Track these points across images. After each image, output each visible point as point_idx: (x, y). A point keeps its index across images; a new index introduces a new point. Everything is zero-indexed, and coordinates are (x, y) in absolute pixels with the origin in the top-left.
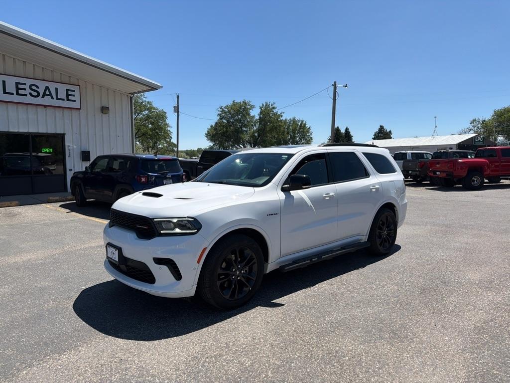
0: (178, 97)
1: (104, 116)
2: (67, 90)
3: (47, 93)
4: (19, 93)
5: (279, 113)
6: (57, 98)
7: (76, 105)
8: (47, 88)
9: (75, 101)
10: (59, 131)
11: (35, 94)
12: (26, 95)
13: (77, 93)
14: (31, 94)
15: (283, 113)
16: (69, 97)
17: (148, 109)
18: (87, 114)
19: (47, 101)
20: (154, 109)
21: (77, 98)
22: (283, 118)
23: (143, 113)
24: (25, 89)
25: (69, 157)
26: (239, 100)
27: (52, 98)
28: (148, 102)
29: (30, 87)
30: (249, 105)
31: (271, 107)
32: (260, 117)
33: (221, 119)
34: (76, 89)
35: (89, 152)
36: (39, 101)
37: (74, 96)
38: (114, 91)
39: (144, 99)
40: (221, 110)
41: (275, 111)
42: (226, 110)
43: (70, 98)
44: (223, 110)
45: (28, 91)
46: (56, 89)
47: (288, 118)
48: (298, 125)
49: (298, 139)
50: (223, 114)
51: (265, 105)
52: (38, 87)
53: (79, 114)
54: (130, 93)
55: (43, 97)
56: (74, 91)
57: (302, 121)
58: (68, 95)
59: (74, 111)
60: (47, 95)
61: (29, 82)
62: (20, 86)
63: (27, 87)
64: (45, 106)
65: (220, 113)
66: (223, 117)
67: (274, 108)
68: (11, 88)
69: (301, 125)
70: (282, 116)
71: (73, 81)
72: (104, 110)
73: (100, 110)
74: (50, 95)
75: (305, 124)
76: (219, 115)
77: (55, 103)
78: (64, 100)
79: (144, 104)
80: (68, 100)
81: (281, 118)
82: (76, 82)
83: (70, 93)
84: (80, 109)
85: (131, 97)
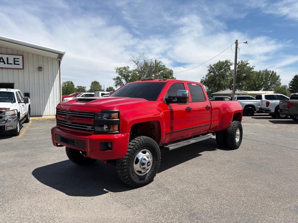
1: (40, 72)
2: (14, 59)
3: (1, 60)
5: (251, 67)
6: (8, 63)
7: (20, 67)
8: (1, 58)
9: (19, 64)
10: (11, 82)
15: (254, 67)
17: (163, 70)
18: (29, 71)
20: (166, 69)
21: (20, 62)
27: (5, 63)
30: (229, 63)
31: (245, 63)
33: (210, 73)
34: (20, 57)
35: (29, 93)
37: (18, 61)
38: (48, 58)
39: (161, 64)
40: (210, 67)
41: (248, 65)
42: (214, 67)
43: (16, 63)
44: (211, 67)
46: (7, 58)
47: (261, 70)
48: (269, 74)
49: (269, 84)
50: (212, 69)
51: (240, 62)
53: (24, 72)
56: (19, 59)
57: (273, 72)
58: (15, 61)
59: (20, 70)
60: (2, 62)
64: (2, 68)
65: (209, 69)
66: (211, 71)
67: (247, 64)
69: (272, 74)
70: (253, 69)
71: (19, 53)
72: (39, 69)
73: (37, 69)
74: (4, 62)
75: (275, 74)
76: (209, 70)
77: (7, 66)
78: (12, 64)
79: (161, 67)
80: (15, 64)
81: (253, 70)
82: (21, 54)
83: (16, 60)
84: (23, 69)
85: (59, 60)
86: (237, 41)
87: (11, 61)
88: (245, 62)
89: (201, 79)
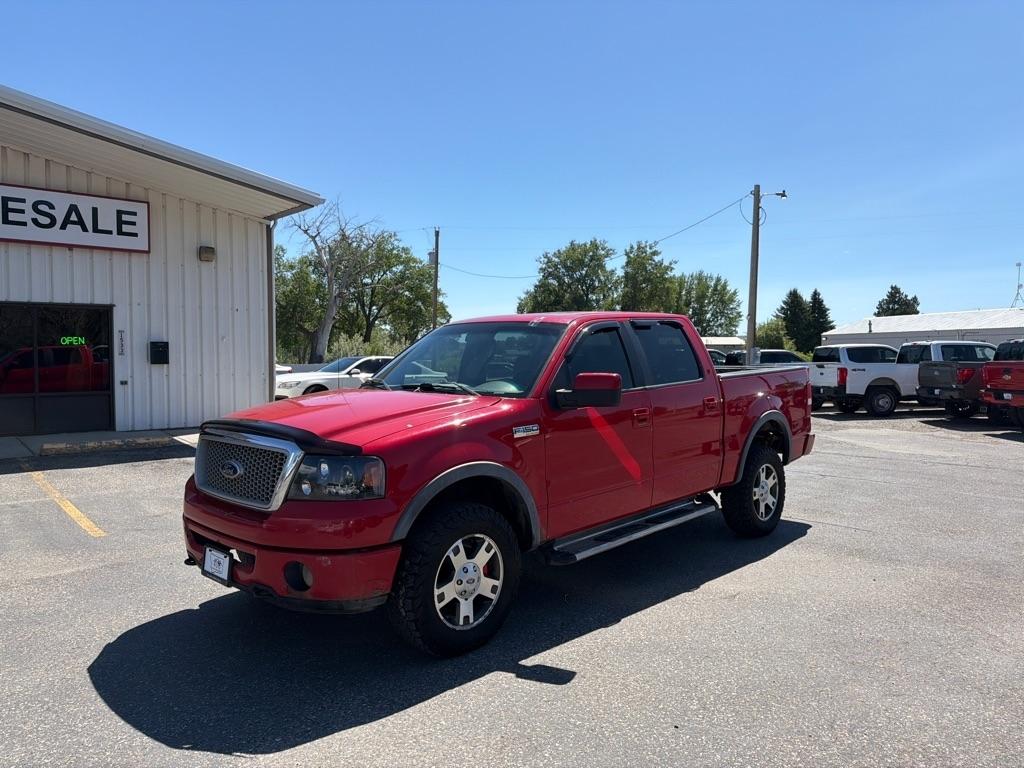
0: (437, 233)
1: (204, 265)
2: (120, 213)
3: (73, 217)
4: (10, 219)
5: (666, 263)
6: (96, 230)
7: (140, 243)
8: (73, 208)
9: (135, 235)
10: (100, 299)
11: (46, 221)
12: (24, 224)
13: (141, 219)
14: (35, 221)
15: (676, 262)
16: (124, 226)
17: (402, 263)
18: (166, 263)
19: (73, 234)
20: (415, 261)
21: (141, 228)
22: (676, 273)
23: (394, 269)
24: (22, 212)
25: (122, 353)
26: (583, 239)
27: (85, 229)
28: (403, 248)
29: (35, 206)
30: (603, 249)
31: (649, 251)
32: (626, 273)
33: (545, 278)
34: (141, 209)
35: (167, 344)
36: (54, 235)
37: (134, 224)
38: (230, 214)
39: (396, 243)
40: (546, 260)
41: (657, 259)
42: (557, 260)
43: (126, 228)
44: (549, 261)
45: (30, 214)
46: (95, 211)
47: (687, 274)
48: (708, 287)
49: (709, 316)
50: (550, 270)
51: (636, 247)
52: (52, 207)
53: (148, 263)
54: (267, 218)
55: (63, 227)
56: (135, 214)
57: (718, 280)
58: (120, 223)
59: (135, 256)
60: (74, 223)
61: (32, 196)
62: (11, 205)
63: (27, 207)
64: (71, 247)
65: (544, 266)
66: (550, 274)
67: (655, 253)
69: (716, 285)
70: (672, 269)
71: (136, 191)
72: (206, 253)
73: (195, 254)
74: (81, 222)
75: (724, 287)
76: (542, 270)
77: (92, 239)
78: (110, 232)
79: (395, 252)
80: (120, 232)
81: (671, 274)
82: (142, 195)
83: (125, 218)
84: (148, 252)
85: (268, 226)
86: (757, 188)
87: (108, 221)
88: (648, 249)
89: (520, 299)
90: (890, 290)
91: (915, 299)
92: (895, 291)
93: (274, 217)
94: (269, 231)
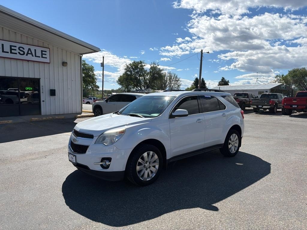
0: (103, 57)
1: (64, 67)
2: (42, 51)
3: (29, 52)
4: (12, 52)
5: (161, 69)
6: (36, 56)
7: (47, 60)
8: (29, 49)
9: (46, 58)
10: (37, 77)
11: (22, 53)
12: (16, 54)
13: (48, 53)
14: (19, 53)
18: (54, 66)
19: (29, 57)
20: (87, 64)
21: (48, 56)
24: (16, 50)
25: (43, 93)
26: (138, 60)
27: (33, 56)
29: (19, 48)
30: (143, 63)
32: (150, 71)
33: (126, 71)
34: (47, 50)
35: (55, 90)
36: (24, 57)
37: (46, 54)
38: (70, 53)
42: (130, 66)
43: (44, 56)
44: (128, 66)
45: (18, 51)
46: (35, 50)
47: (167, 73)
50: (128, 69)
52: (24, 49)
53: (49, 66)
54: (80, 54)
55: (27, 55)
56: (46, 52)
59: (46, 65)
60: (30, 54)
61: (18, 45)
62: (13, 48)
63: (17, 48)
64: (28, 61)
68: (7, 48)
69: (174, 76)
70: (162, 71)
71: (47, 46)
72: (64, 64)
73: (61, 64)
74: (31, 54)
75: (177, 76)
76: (126, 69)
77: (35, 59)
78: (40, 57)
80: (42, 57)
83: (43, 53)
84: (50, 63)
85: (80, 56)
87: (39, 53)
89: (119, 78)
90: (222, 78)
91: (228, 81)
92: (223, 79)
93: (82, 54)
94: (81, 57)
